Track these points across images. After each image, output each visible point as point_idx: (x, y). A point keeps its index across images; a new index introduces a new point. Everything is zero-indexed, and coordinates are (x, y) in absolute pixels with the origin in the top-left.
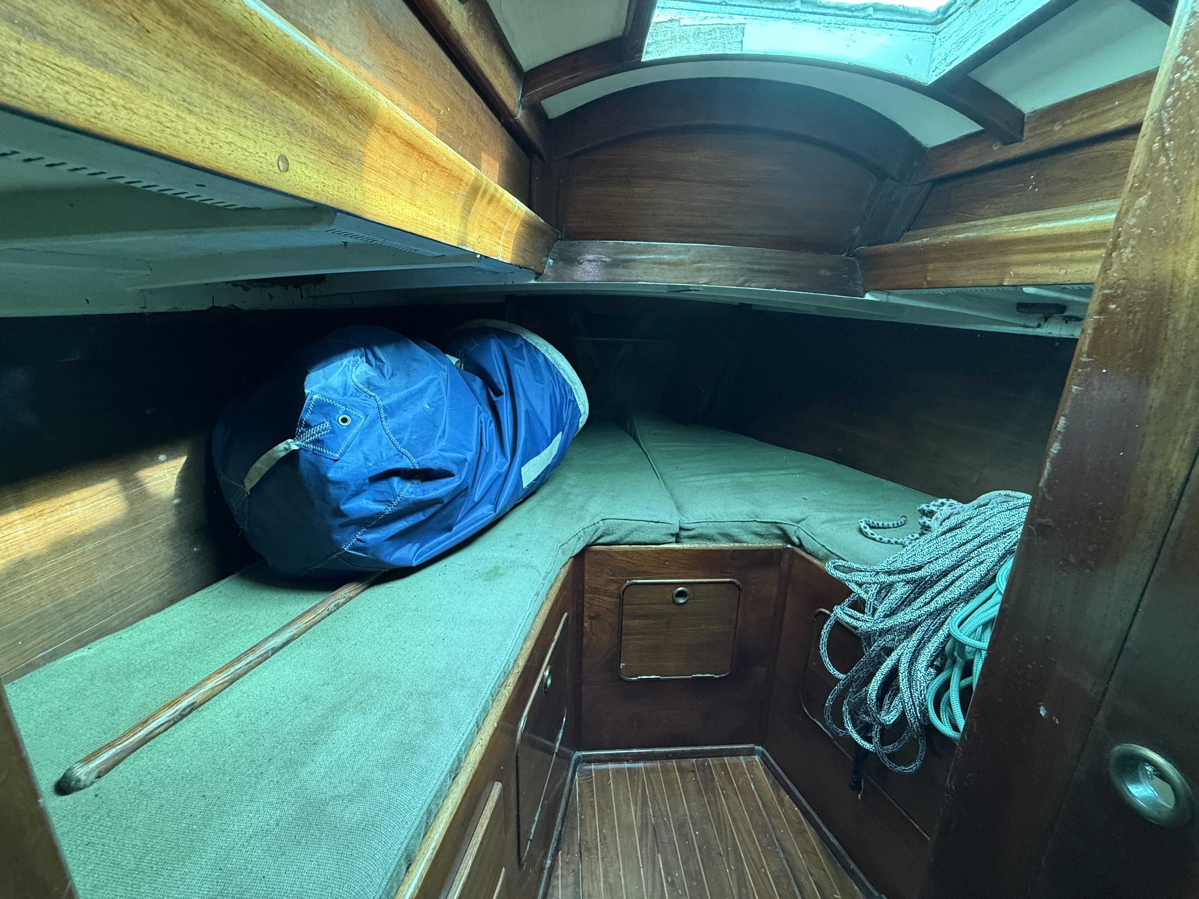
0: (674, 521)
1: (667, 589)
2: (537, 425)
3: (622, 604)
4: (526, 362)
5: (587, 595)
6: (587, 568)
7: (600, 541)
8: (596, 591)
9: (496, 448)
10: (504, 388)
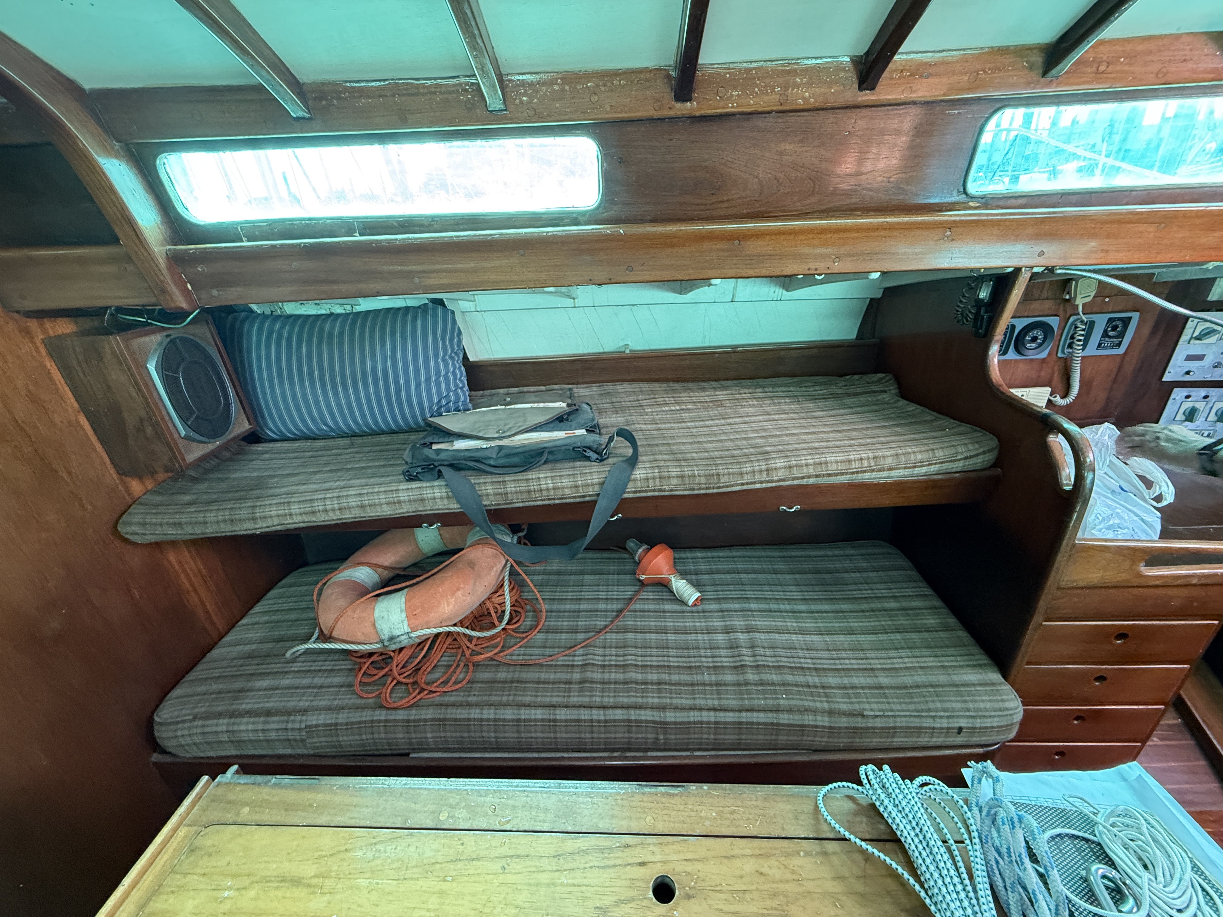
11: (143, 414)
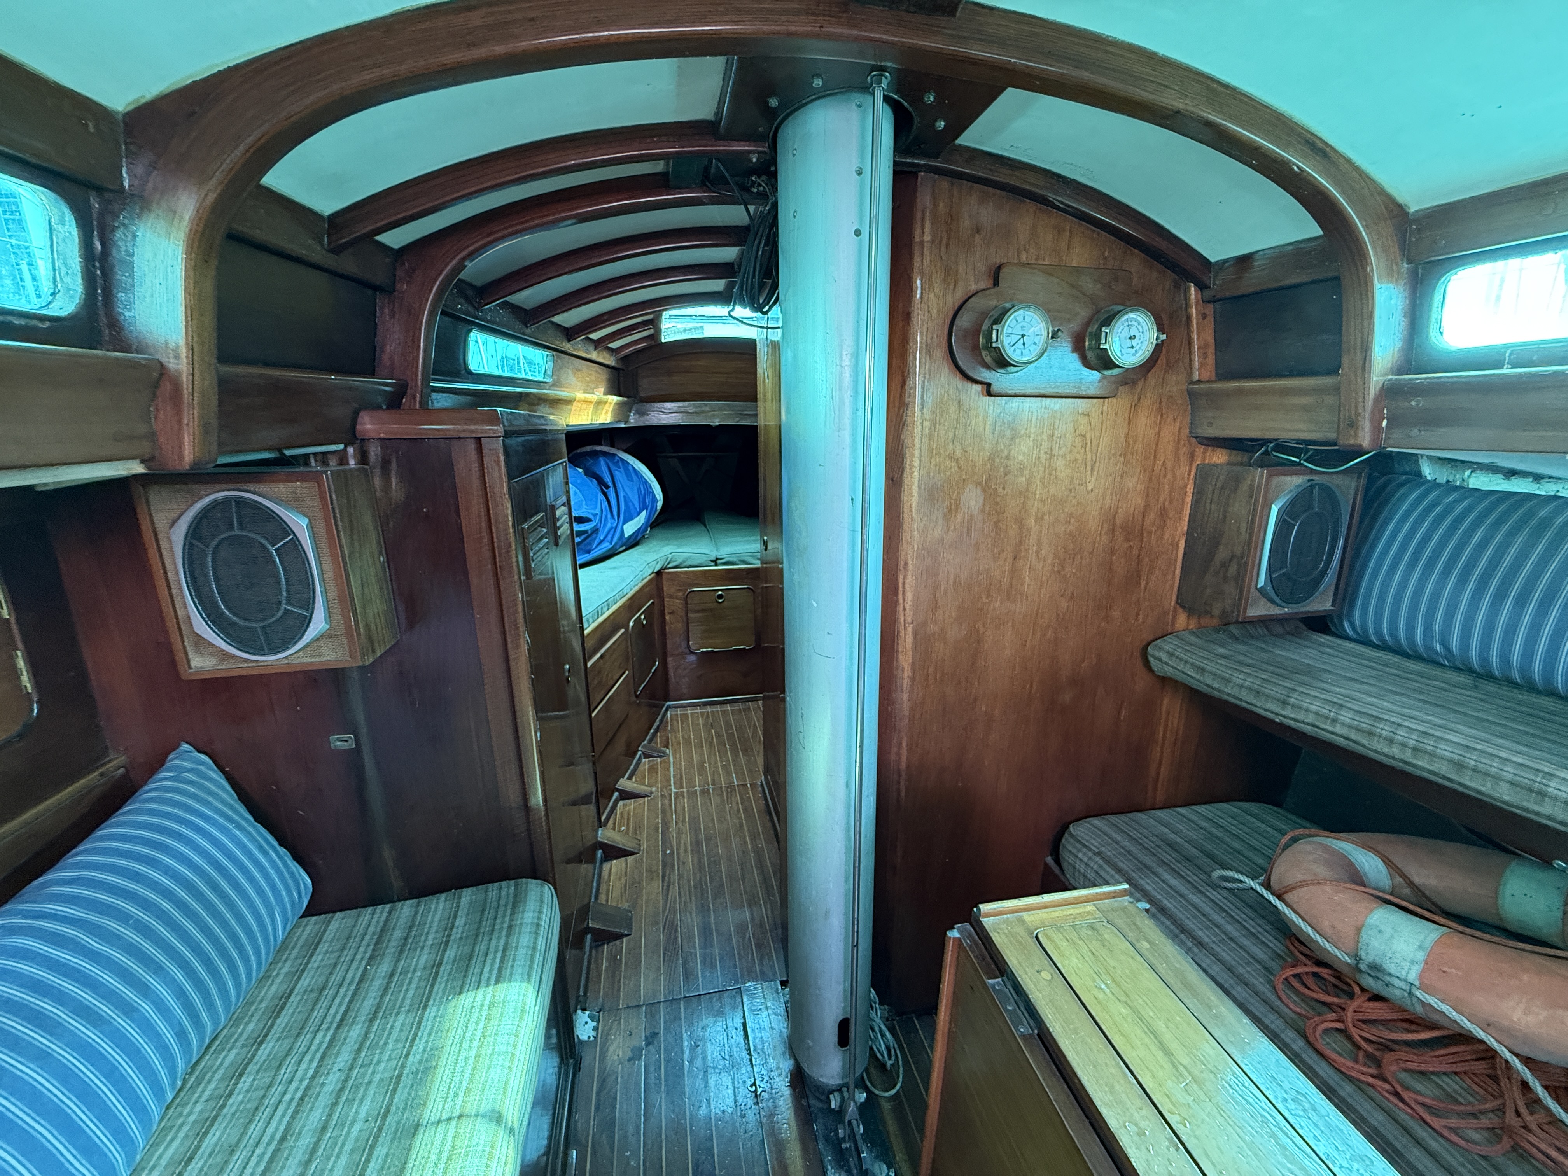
0: (714, 554)
1: (712, 593)
2: (630, 504)
3: (687, 603)
4: (622, 470)
5: (666, 600)
6: (664, 582)
7: (670, 566)
8: (671, 597)
9: (609, 516)
10: (610, 484)
11: (1238, 553)
